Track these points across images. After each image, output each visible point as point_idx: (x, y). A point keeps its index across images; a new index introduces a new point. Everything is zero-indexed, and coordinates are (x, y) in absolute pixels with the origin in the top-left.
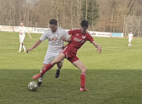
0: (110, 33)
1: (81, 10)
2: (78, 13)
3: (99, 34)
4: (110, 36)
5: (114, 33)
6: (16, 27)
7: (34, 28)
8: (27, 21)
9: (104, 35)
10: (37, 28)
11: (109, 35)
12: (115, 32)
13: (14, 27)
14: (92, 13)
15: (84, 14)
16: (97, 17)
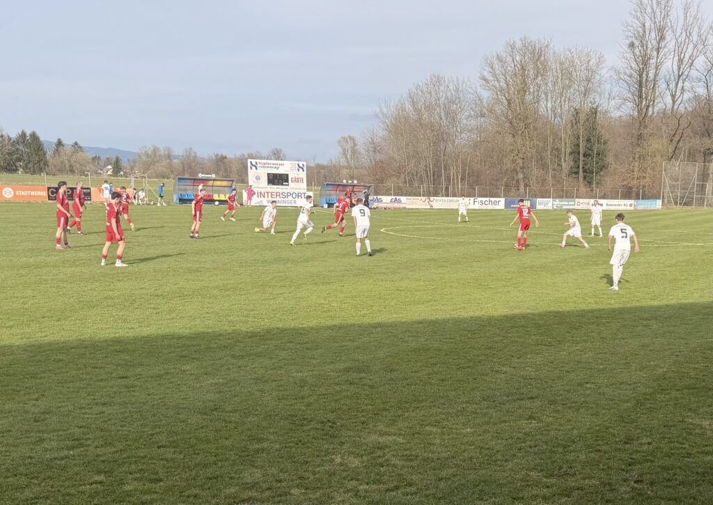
0: (633, 201)
1: (571, 153)
2: (563, 160)
3: (609, 203)
4: (632, 208)
5: (640, 201)
6: (435, 198)
7: (472, 199)
8: (458, 182)
9: (619, 205)
10: (480, 199)
11: (631, 205)
12: (643, 199)
13: (432, 198)
14: (592, 158)
15: (576, 161)
16: (603, 167)
